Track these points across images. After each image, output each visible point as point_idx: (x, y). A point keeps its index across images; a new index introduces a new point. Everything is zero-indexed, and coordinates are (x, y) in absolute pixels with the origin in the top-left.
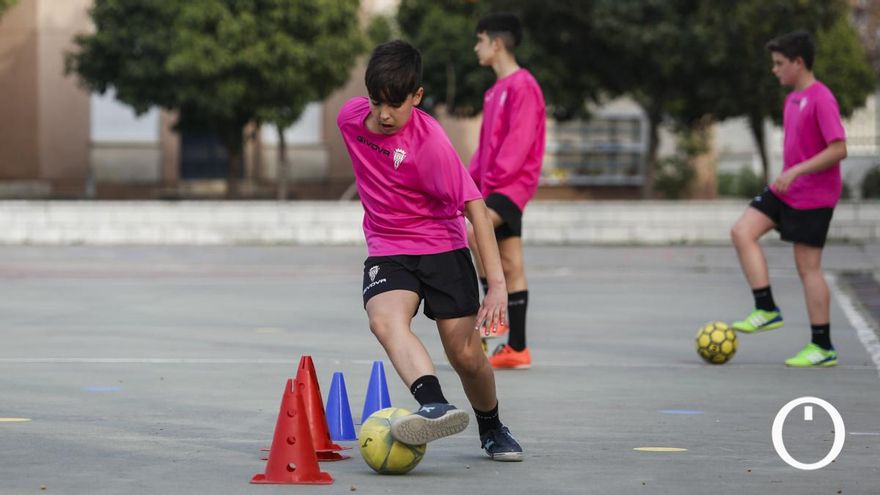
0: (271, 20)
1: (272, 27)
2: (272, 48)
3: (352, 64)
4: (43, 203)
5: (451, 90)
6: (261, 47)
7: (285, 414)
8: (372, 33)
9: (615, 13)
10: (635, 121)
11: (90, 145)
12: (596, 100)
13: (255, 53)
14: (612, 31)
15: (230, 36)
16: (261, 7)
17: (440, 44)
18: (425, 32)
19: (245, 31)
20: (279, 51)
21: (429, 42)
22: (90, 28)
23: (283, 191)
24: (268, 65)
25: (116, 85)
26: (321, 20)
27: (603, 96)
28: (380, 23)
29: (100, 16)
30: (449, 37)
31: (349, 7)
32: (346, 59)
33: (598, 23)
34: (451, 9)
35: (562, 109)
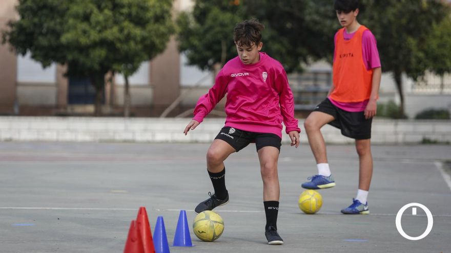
0: (122, 14)
1: (122, 18)
2: (121, 30)
3: (168, 40)
5: (224, 55)
6: (115, 29)
7: (130, 239)
8: (179, 22)
9: (317, 12)
10: (328, 74)
11: (17, 84)
12: (306, 61)
13: (112, 33)
14: (316, 23)
15: (98, 23)
16: (116, 7)
17: (218, 29)
18: (209, 22)
19: (106, 20)
20: (126, 32)
21: (211, 28)
22: (17, 17)
23: (127, 112)
24: (119, 40)
25: (31, 52)
26: (150, 15)
27: (310, 59)
28: (183, 16)
29: (23, 10)
30: (223, 25)
31: (166, 7)
32: (164, 37)
33: (308, 18)
34: (224, 9)
35: (286, 66)
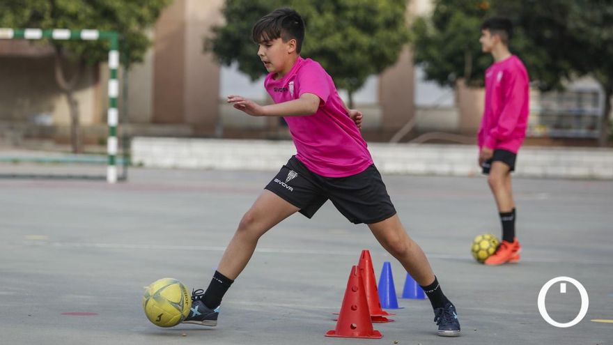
0: (346, 18)
1: (345, 23)
2: (345, 37)
3: (400, 50)
4: (186, 139)
5: (468, 69)
6: (338, 37)
7: (350, 288)
8: (415, 29)
9: (583, 18)
10: (595, 94)
11: (219, 101)
12: (567, 77)
13: (334, 41)
14: (580, 31)
15: (318, 29)
16: (339, 9)
17: (461, 37)
18: (451, 28)
19: (328, 25)
20: (350, 39)
21: (453, 36)
22: (221, 21)
24: (344, 50)
25: (239, 60)
26: (379, 19)
27: (573, 75)
28: (420, 22)
29: (229, 13)
30: (468, 32)
31: (399, 10)
32: (396, 46)
33: (571, 25)
34: (469, 13)
35: (545, 83)
